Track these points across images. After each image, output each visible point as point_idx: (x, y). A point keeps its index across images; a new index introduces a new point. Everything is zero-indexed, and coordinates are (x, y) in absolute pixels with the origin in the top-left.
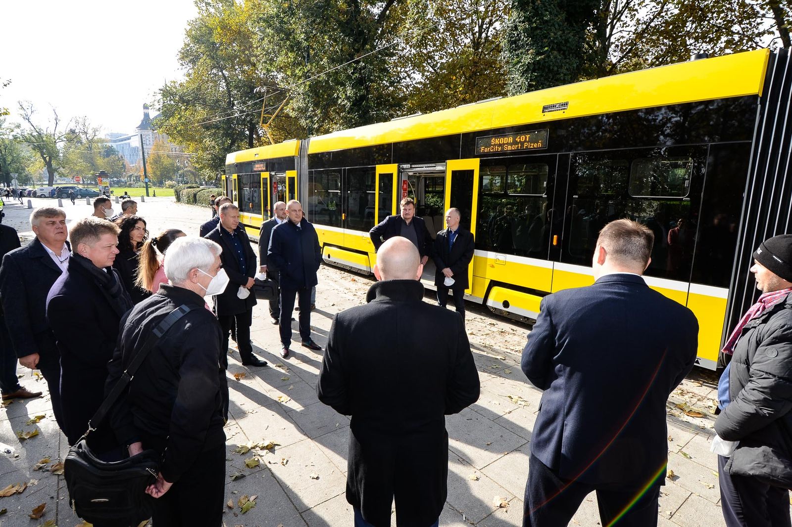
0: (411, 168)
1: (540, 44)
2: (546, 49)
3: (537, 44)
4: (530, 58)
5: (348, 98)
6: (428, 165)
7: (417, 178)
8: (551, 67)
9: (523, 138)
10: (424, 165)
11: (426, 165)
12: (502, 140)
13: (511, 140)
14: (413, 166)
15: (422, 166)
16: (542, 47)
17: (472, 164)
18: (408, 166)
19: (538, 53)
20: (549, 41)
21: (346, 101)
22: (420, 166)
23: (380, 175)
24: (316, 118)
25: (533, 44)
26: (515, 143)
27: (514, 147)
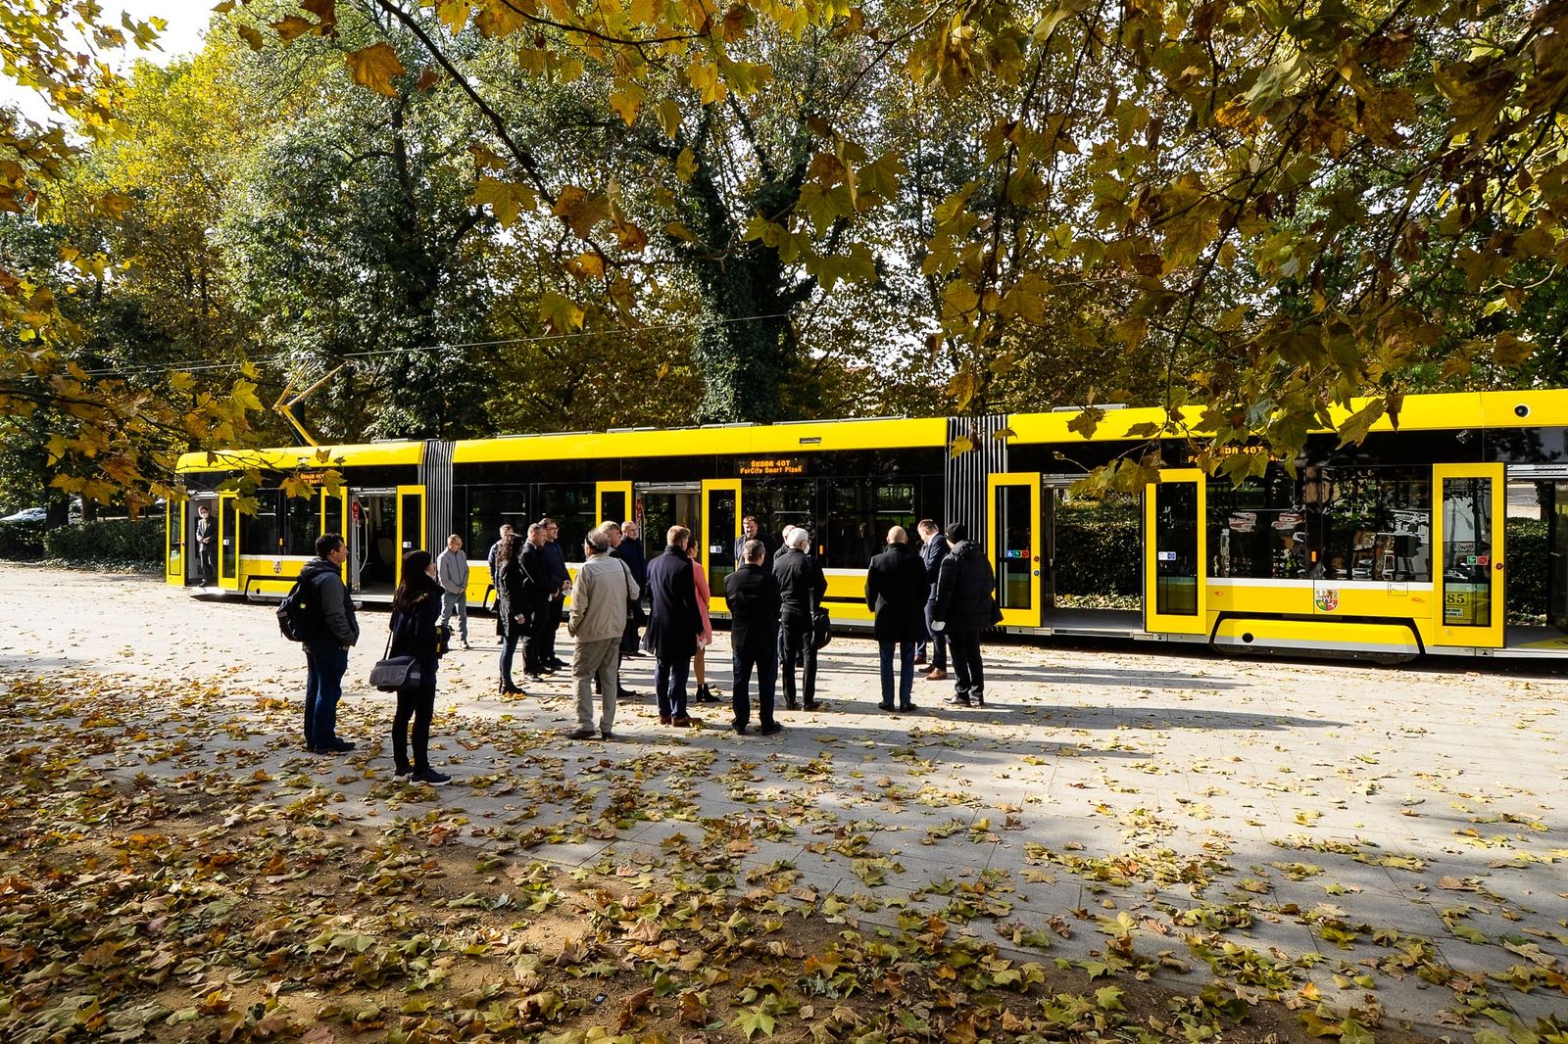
0: (651, 485)
7: (655, 498)
9: (783, 463)
10: (669, 484)
12: (763, 464)
13: (772, 463)
14: (654, 484)
15: (666, 483)
17: (734, 484)
18: (649, 483)
19: (742, 361)
23: (603, 494)
26: (776, 466)
27: (776, 471)
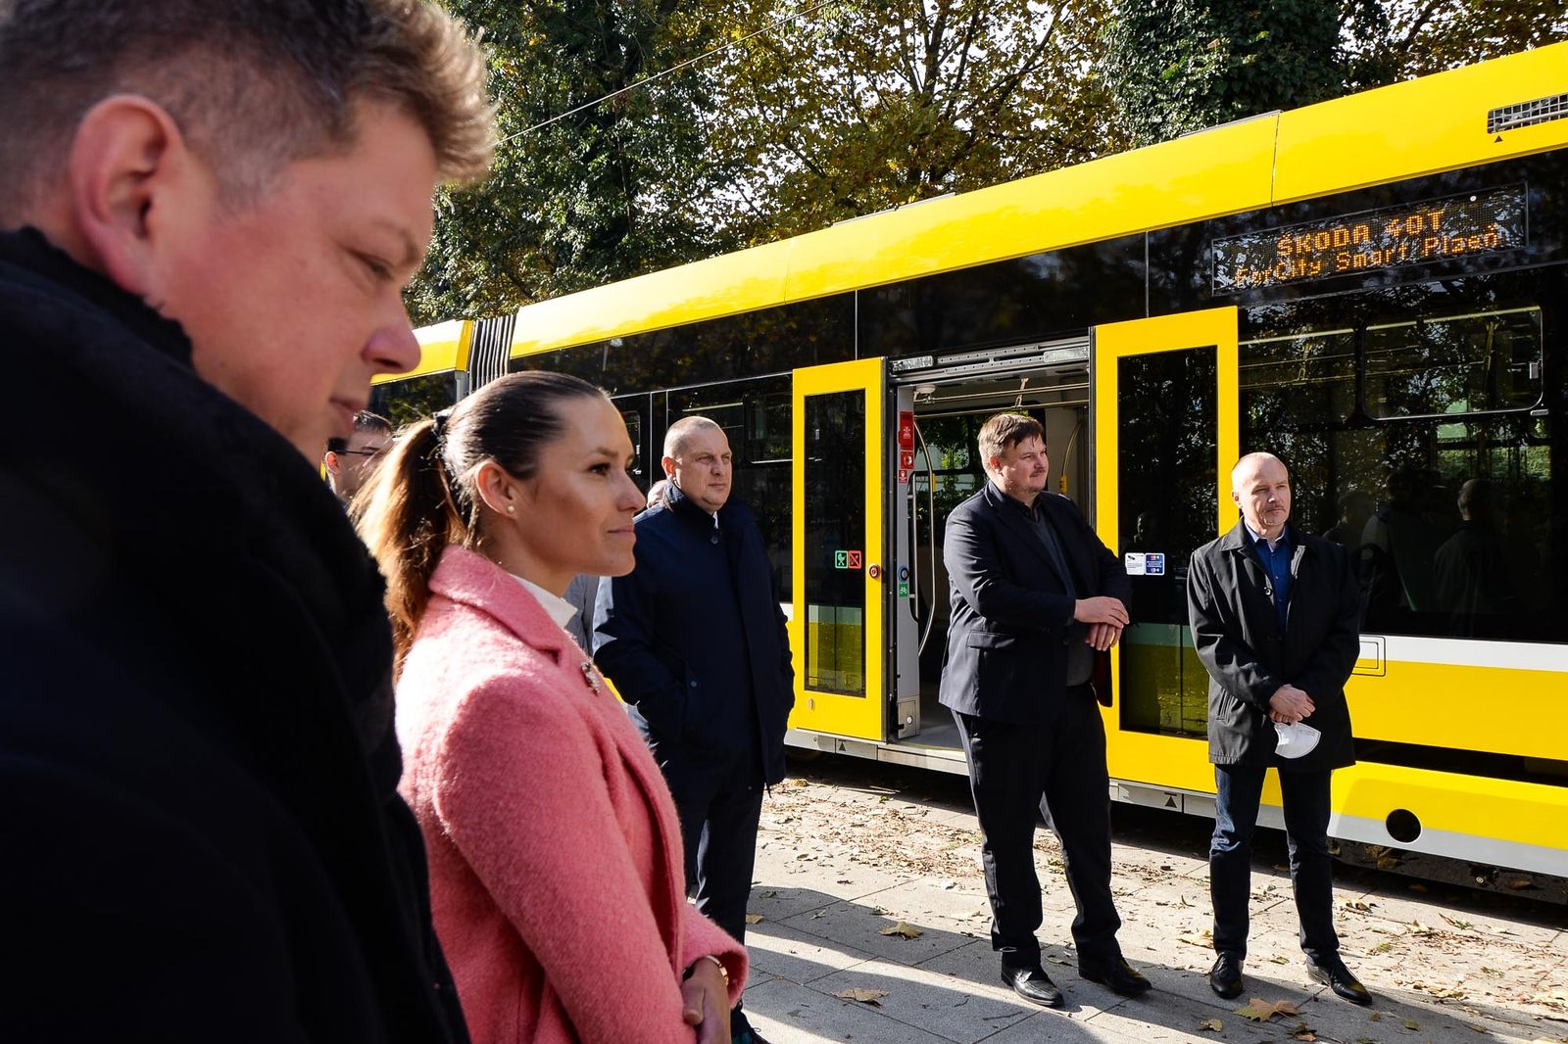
0: (936, 366)
1: (1237, 24)
2: (1262, 35)
3: (1230, 24)
4: (1217, 62)
5: (581, 223)
6: (1010, 351)
8: (1280, 89)
9: (1414, 224)
10: (991, 354)
11: (1001, 352)
12: (1325, 239)
13: (1361, 233)
14: (943, 360)
15: (982, 355)
16: (1247, 31)
17: (1206, 329)
18: (926, 361)
19: (1237, 50)
20: (1265, 15)
21: (573, 232)
22: (973, 356)
23: (810, 400)
24: (470, 287)
25: (1218, 25)
26: (1381, 242)
27: (1381, 257)
